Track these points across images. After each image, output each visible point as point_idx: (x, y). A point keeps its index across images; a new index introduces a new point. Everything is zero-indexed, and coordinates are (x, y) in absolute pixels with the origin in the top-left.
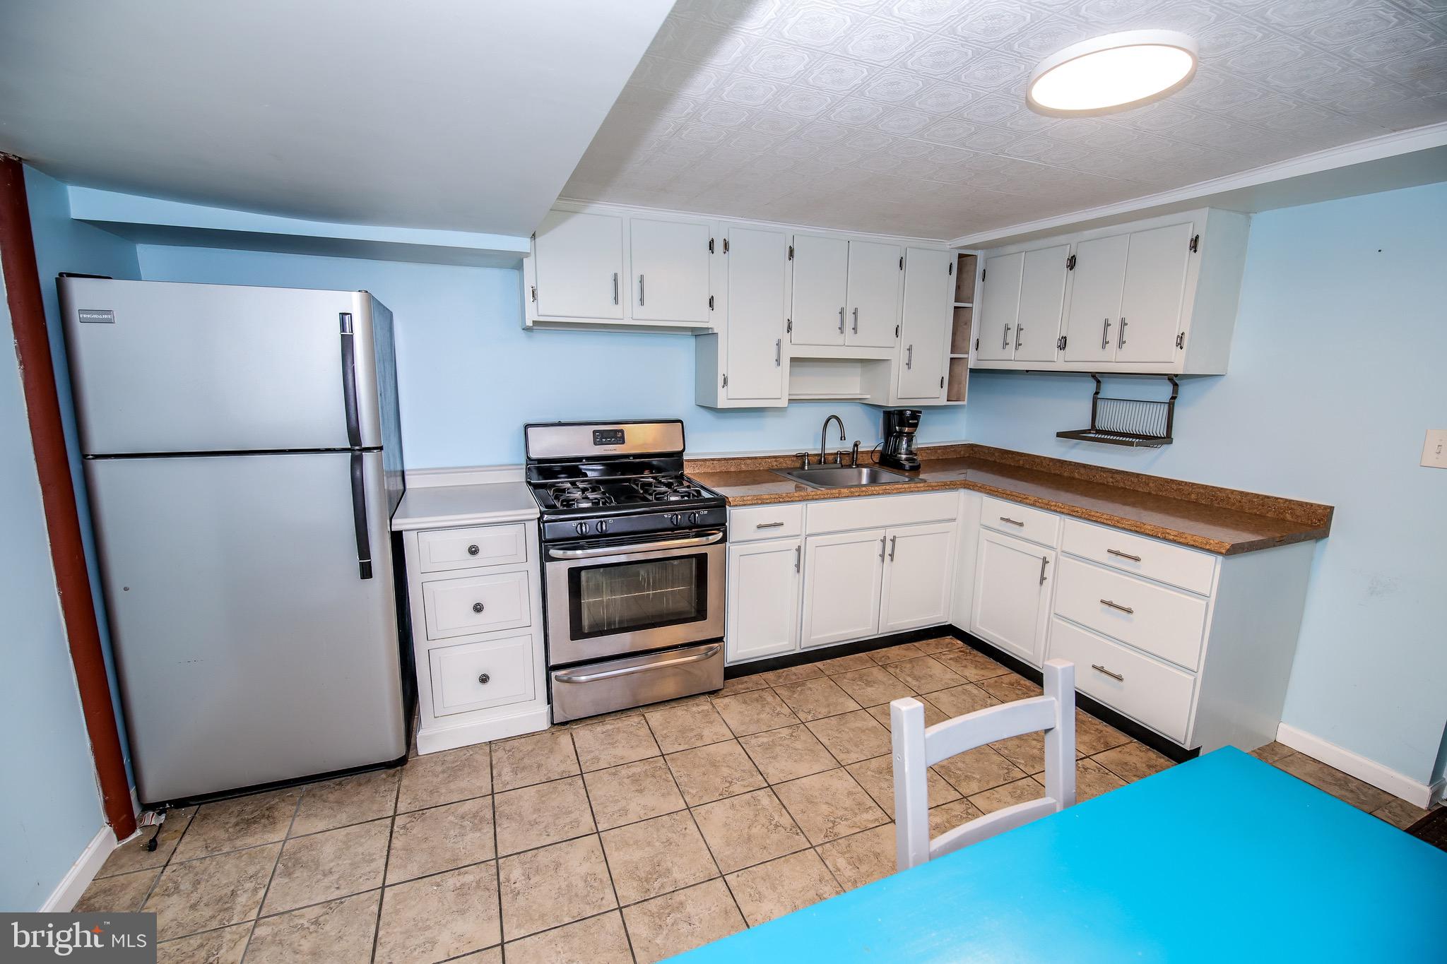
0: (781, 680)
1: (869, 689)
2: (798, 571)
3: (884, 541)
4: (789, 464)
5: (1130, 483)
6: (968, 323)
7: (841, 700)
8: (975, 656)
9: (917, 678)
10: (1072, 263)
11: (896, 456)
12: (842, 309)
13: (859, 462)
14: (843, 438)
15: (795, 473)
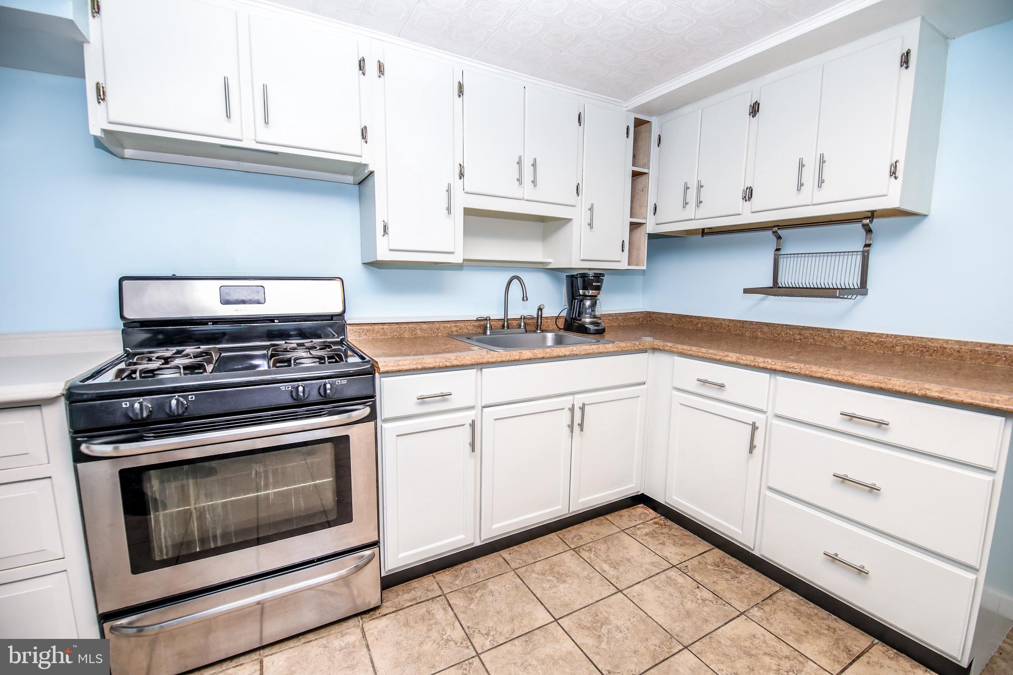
0: (457, 582)
1: (562, 587)
2: (473, 450)
3: (572, 410)
4: (471, 329)
5: (821, 339)
6: (645, 189)
7: (528, 608)
8: (670, 529)
9: (615, 566)
10: (755, 109)
11: (580, 320)
12: (520, 158)
13: (543, 328)
14: (525, 298)
15: (475, 338)
